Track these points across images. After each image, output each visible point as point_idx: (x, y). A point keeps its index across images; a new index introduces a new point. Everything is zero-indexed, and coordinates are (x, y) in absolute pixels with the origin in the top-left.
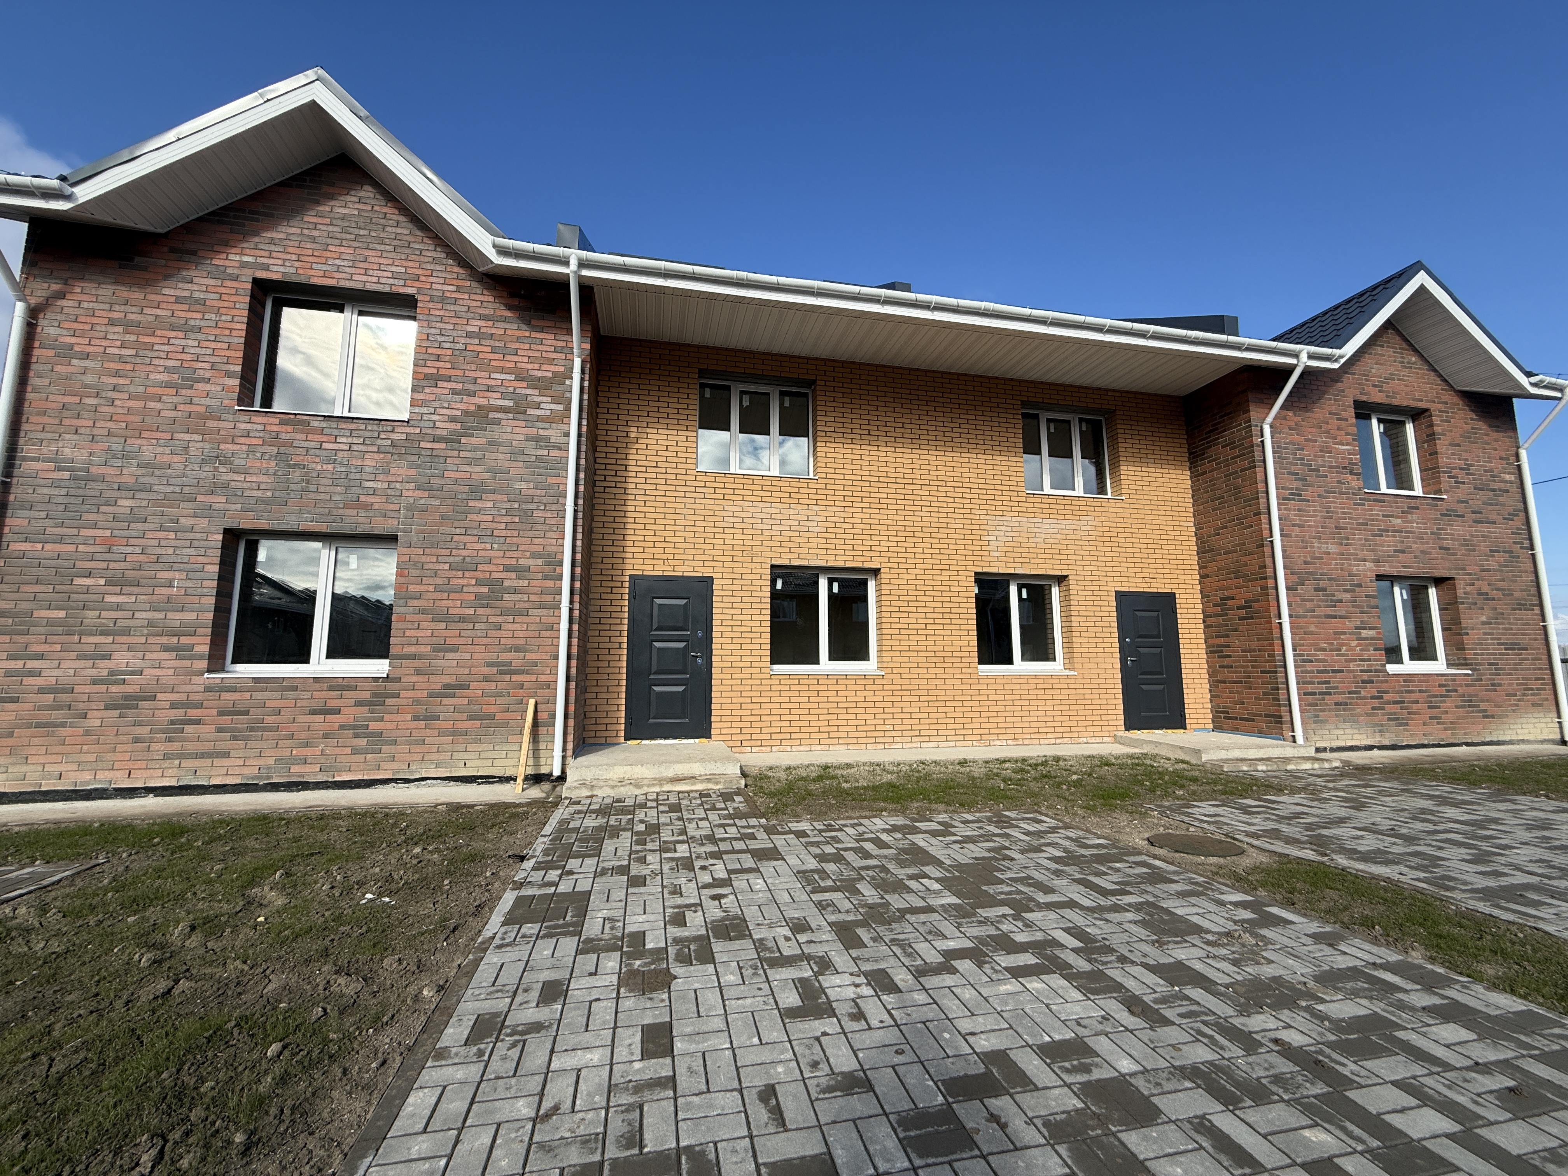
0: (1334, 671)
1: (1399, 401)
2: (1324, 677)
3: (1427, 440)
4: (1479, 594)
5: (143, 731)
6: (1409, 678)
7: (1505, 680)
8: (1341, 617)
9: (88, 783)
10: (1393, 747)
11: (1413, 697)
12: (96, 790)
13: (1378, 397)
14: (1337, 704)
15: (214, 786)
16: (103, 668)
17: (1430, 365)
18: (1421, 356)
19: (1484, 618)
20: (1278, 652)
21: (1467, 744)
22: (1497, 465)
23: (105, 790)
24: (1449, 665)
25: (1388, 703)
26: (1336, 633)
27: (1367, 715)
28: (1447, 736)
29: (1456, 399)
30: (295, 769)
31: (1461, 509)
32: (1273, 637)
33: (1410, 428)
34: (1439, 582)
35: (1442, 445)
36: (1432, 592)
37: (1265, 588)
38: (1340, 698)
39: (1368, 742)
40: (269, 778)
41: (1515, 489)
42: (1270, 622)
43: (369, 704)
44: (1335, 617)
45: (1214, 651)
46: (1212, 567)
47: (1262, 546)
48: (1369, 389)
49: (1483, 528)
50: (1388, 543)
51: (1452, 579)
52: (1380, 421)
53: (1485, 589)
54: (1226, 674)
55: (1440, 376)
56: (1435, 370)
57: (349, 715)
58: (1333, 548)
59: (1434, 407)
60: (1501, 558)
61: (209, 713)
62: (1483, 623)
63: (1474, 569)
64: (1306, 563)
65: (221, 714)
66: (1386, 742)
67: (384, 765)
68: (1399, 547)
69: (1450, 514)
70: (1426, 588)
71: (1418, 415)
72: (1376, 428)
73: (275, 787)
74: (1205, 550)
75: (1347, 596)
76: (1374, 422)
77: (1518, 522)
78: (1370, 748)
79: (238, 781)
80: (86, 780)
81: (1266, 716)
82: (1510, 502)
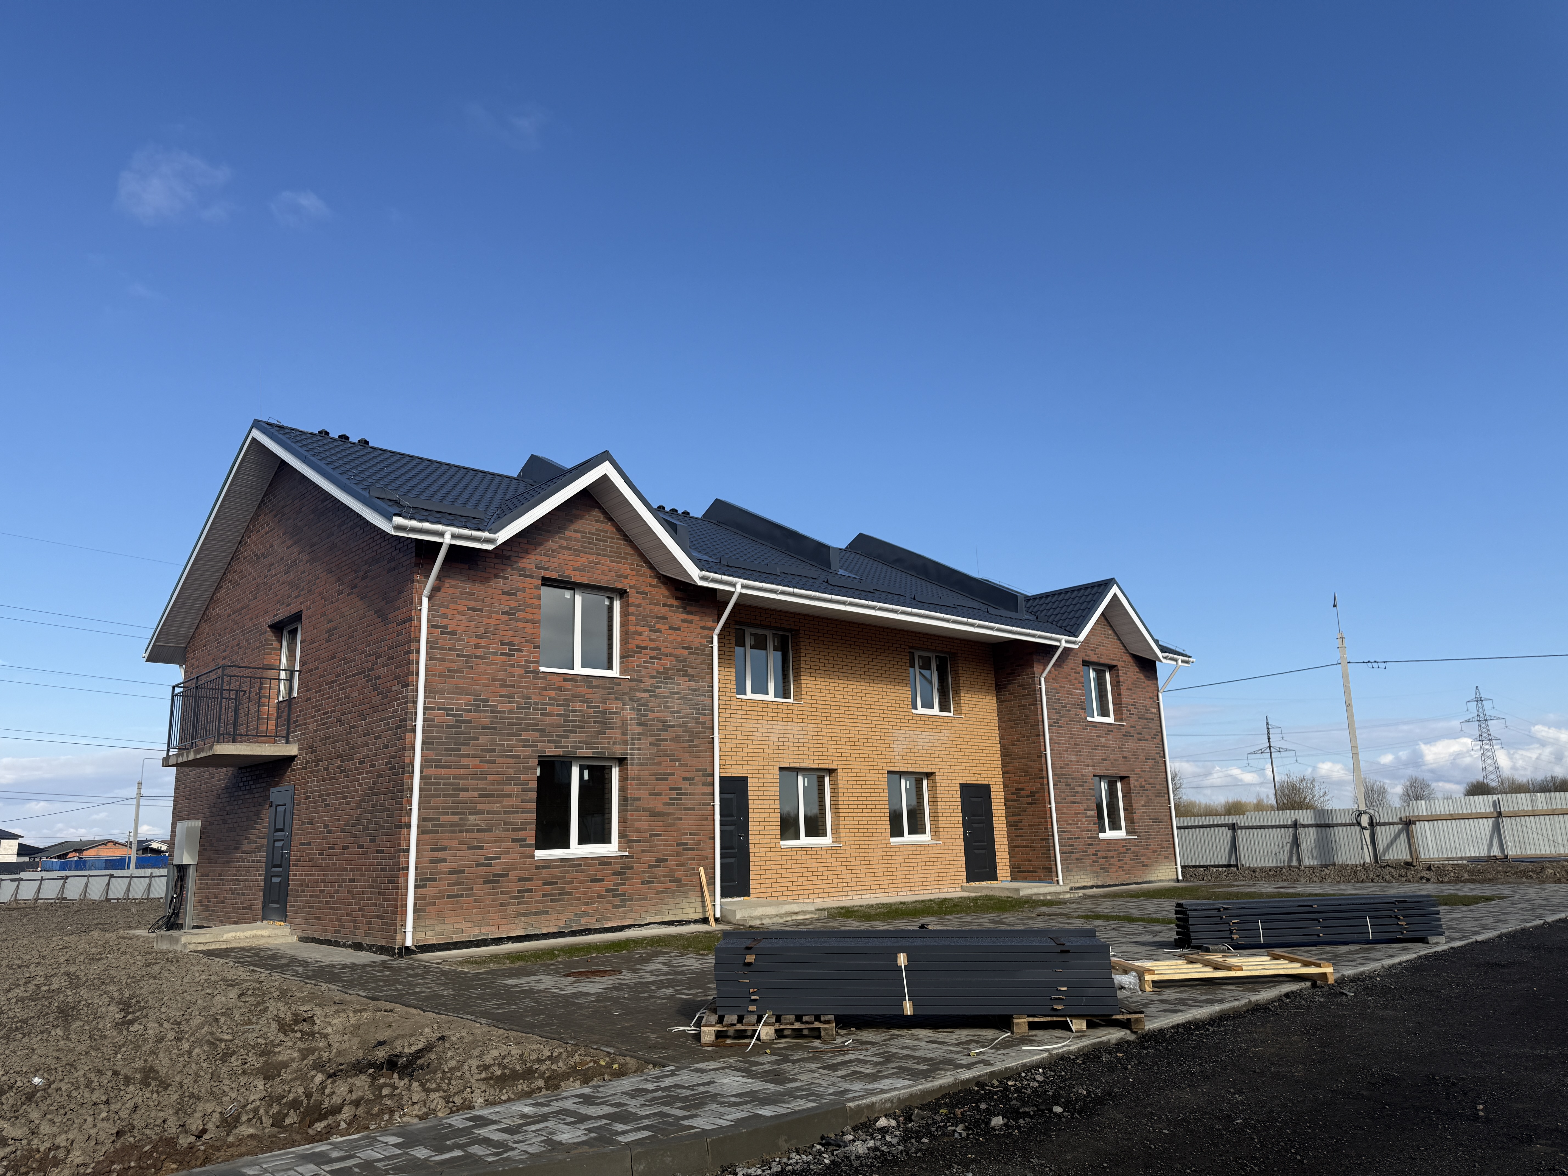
0: (1075, 838)
1: (1102, 661)
2: (1071, 842)
3: (1116, 684)
4: (1141, 787)
5: (505, 898)
6: (1109, 841)
7: (1151, 842)
8: (1078, 803)
9: (477, 935)
10: (1103, 886)
11: (1111, 853)
12: (481, 940)
13: (1094, 658)
14: (1077, 859)
15: (543, 934)
16: (480, 855)
17: (1118, 636)
18: (1113, 630)
19: (1143, 803)
20: (1050, 826)
21: (1136, 883)
22: (1148, 702)
23: (486, 940)
24: (1128, 833)
25: (1100, 858)
26: (1076, 813)
27: (1091, 866)
28: (1125, 878)
29: (1130, 659)
30: (583, 920)
31: (1132, 730)
32: (1046, 816)
33: (1108, 674)
34: (1122, 778)
35: (1123, 688)
36: (1119, 785)
37: (1042, 784)
38: (1078, 855)
39: (1091, 883)
40: (571, 927)
41: (1157, 719)
42: (1045, 807)
43: (620, 874)
44: (1075, 803)
45: (1012, 825)
46: (1010, 767)
47: (1041, 756)
48: (1089, 652)
49: (1142, 743)
50: (1099, 753)
51: (1128, 777)
52: (1094, 670)
53: (1143, 783)
54: (1019, 842)
55: (1122, 643)
56: (1120, 640)
57: (610, 882)
58: (1073, 758)
59: (1120, 664)
60: (1150, 763)
61: (537, 884)
62: (1143, 806)
63: (1138, 770)
64: (1061, 768)
65: (545, 884)
66: (1100, 883)
67: (628, 915)
68: (1104, 756)
69: (1127, 735)
70: (1116, 782)
71: (1111, 668)
72: (1092, 675)
73: (574, 933)
74: (1006, 755)
75: (1080, 789)
76: (1091, 671)
77: (1158, 740)
78: (1092, 887)
79: (556, 930)
80: (474, 933)
81: (1044, 868)
82: (1153, 725)
